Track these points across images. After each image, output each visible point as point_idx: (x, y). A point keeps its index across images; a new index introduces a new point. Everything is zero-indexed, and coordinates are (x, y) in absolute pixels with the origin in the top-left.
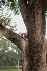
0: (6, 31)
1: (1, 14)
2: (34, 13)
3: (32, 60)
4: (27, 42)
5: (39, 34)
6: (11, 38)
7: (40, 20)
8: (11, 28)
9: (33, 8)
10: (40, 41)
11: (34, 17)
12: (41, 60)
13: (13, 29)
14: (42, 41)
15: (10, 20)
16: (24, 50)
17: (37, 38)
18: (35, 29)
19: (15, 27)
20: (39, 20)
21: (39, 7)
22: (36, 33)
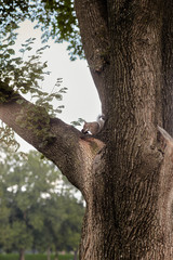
0: (22, 112)
1: (6, 46)
2: (128, 41)
3: (116, 225)
4: (99, 156)
5: (148, 123)
6: (40, 137)
7: (151, 71)
8: (41, 100)
9: (126, 22)
10: (150, 150)
11: (128, 58)
12: (150, 226)
13: (50, 103)
14: (156, 150)
15: (40, 71)
16: (87, 185)
17: (139, 139)
18: (131, 103)
19: (58, 97)
20: (146, 68)
21: (148, 20)
22: (133, 120)
